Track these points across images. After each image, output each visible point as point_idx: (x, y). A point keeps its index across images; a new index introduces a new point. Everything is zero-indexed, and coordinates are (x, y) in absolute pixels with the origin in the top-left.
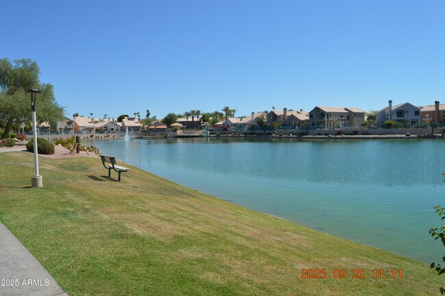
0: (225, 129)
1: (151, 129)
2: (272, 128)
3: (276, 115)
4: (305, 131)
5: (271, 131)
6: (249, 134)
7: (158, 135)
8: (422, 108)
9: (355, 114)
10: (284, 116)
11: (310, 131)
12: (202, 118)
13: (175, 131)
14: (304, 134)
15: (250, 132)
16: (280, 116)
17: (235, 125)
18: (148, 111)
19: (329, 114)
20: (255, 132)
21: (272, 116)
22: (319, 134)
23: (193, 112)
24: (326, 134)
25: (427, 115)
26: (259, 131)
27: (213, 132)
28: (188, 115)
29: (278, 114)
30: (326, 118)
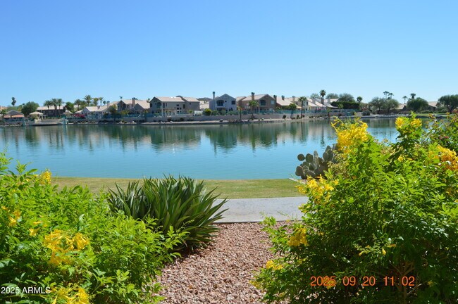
0: (83, 117)
1: (7, 119)
2: (120, 116)
3: (125, 105)
4: (144, 119)
5: (120, 119)
6: (103, 122)
7: (15, 124)
8: (245, 98)
9: (190, 103)
10: (132, 105)
11: (148, 118)
12: (66, 106)
13: (33, 120)
14: (144, 121)
15: (103, 120)
16: (128, 105)
17: (92, 113)
18: (13, 99)
19: (165, 104)
20: (108, 120)
21: (122, 105)
22: (155, 121)
23: (55, 100)
24: (160, 121)
25: (248, 104)
26: (111, 119)
27: (71, 120)
28: (48, 104)
29: (127, 103)
30: (162, 107)
